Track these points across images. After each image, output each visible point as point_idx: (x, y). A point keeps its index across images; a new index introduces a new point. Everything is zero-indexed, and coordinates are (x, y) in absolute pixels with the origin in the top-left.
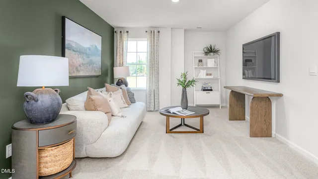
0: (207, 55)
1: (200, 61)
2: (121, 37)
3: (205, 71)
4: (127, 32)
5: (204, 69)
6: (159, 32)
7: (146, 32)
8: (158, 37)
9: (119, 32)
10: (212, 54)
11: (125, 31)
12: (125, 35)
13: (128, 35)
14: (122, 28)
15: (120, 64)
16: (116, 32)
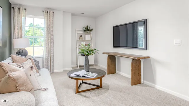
0: (85, 32)
1: (81, 36)
2: (19, 13)
3: (84, 42)
4: (25, 9)
5: (83, 41)
6: (54, 13)
7: (43, 11)
8: (53, 17)
9: (17, 9)
10: (88, 31)
11: (24, 8)
12: (23, 12)
13: (26, 12)
14: (20, 5)
15: (18, 36)
16: (13, 8)
